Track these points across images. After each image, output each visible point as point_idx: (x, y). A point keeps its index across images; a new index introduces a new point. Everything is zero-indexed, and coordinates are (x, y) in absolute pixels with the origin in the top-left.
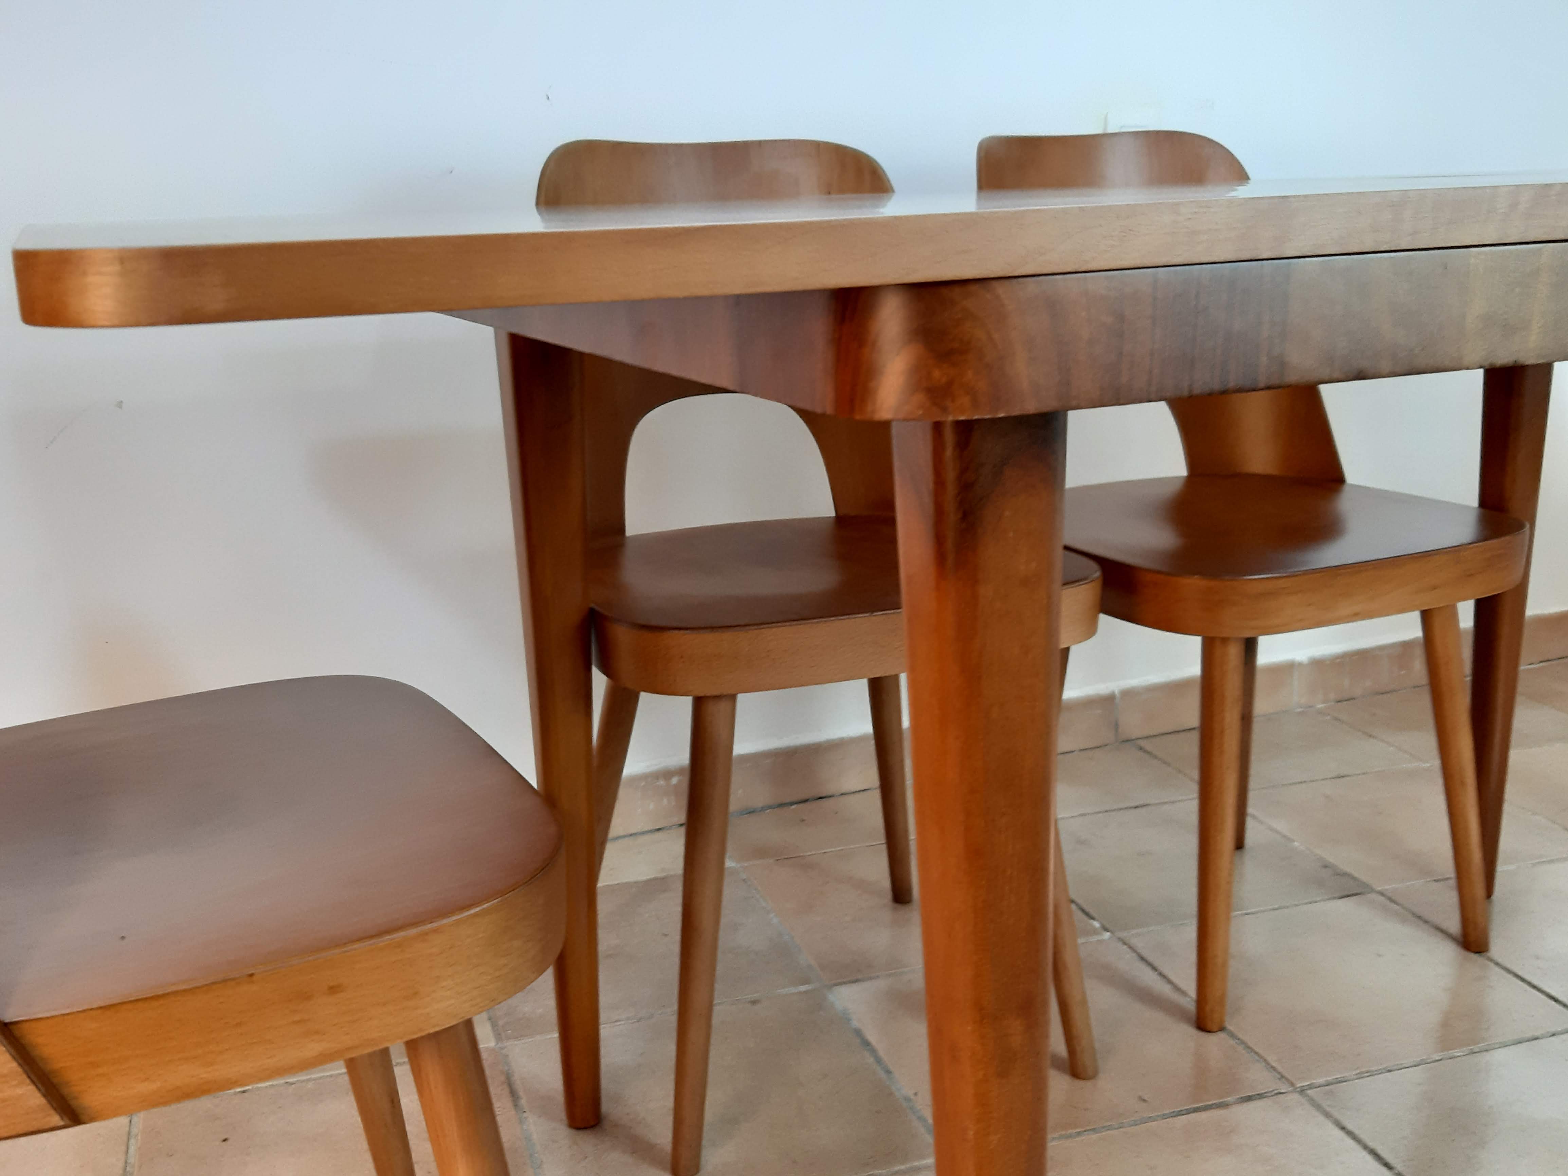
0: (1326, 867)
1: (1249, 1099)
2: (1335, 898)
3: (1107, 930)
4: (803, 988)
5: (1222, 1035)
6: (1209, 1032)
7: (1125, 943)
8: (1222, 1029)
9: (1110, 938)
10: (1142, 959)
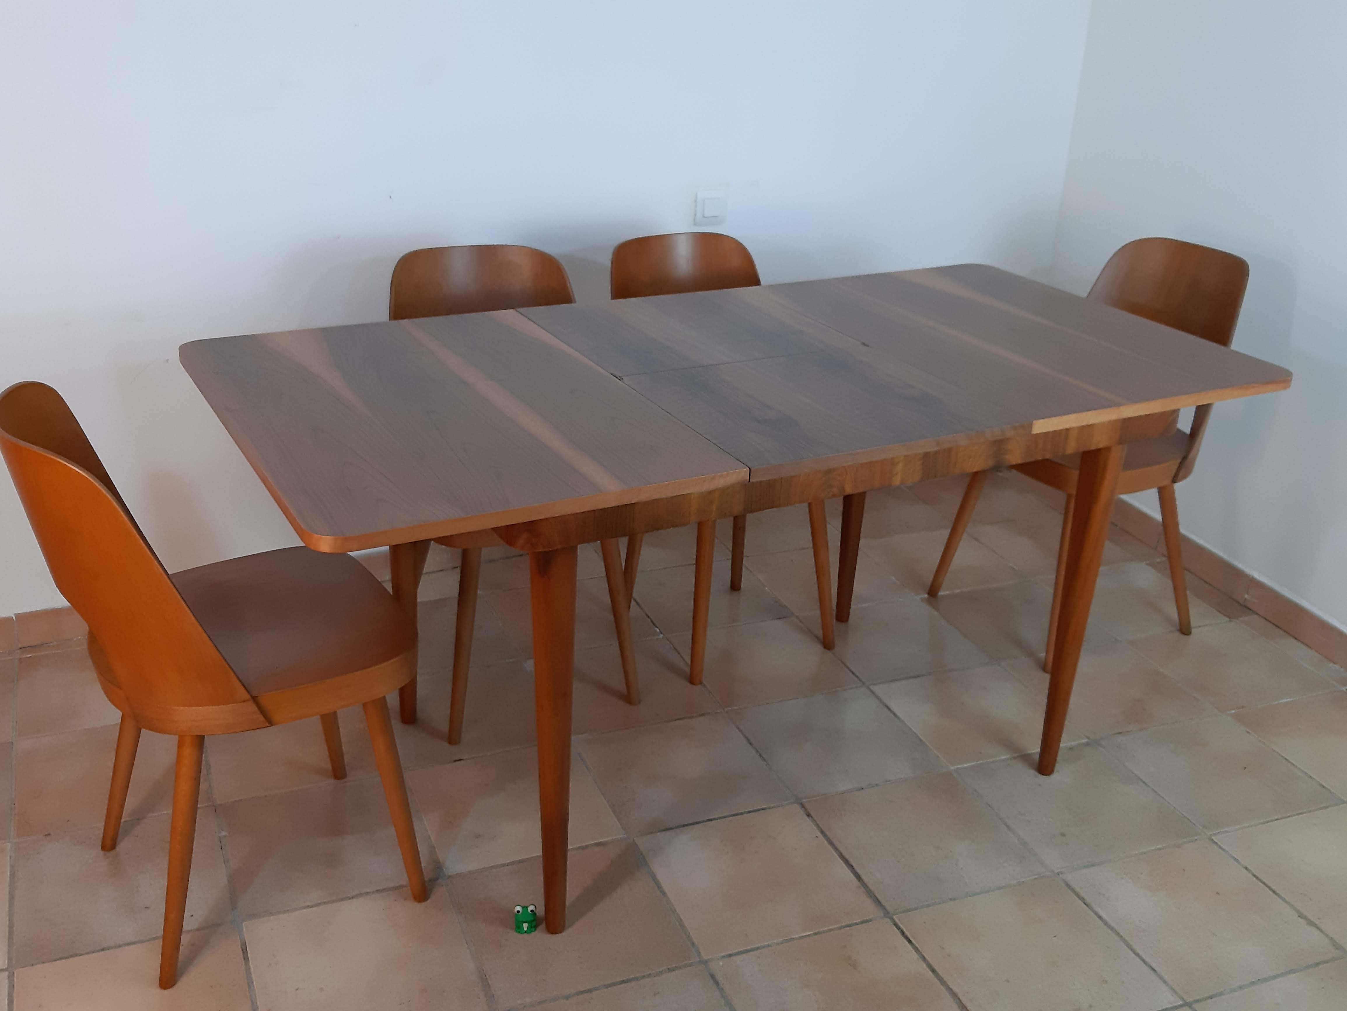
1: (703, 715)
2: (775, 619)
3: (662, 633)
4: (511, 660)
5: (700, 686)
6: (694, 684)
7: (668, 640)
8: (701, 683)
9: (663, 637)
10: (675, 649)
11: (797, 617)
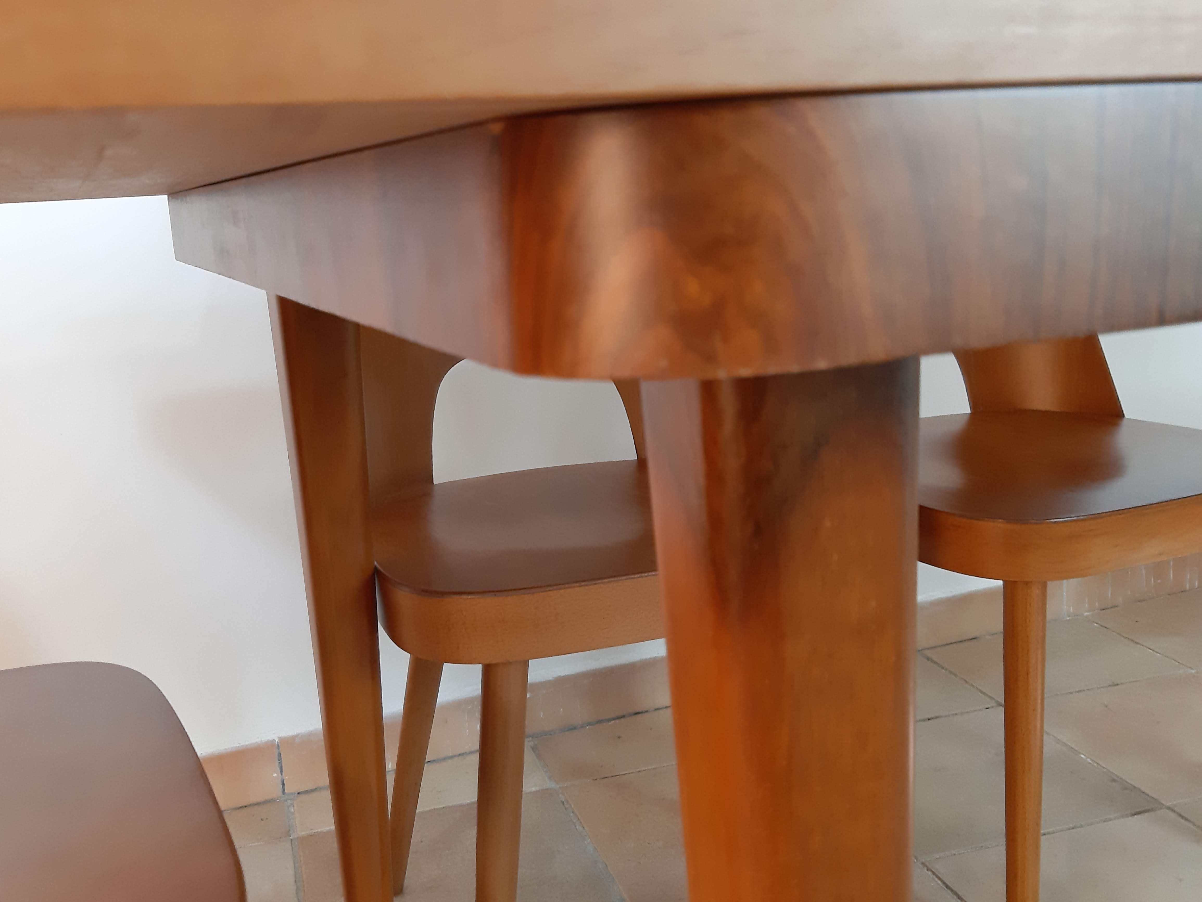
0: (1114, 780)
2: (1127, 816)
10: (947, 885)
11: (1169, 808)
